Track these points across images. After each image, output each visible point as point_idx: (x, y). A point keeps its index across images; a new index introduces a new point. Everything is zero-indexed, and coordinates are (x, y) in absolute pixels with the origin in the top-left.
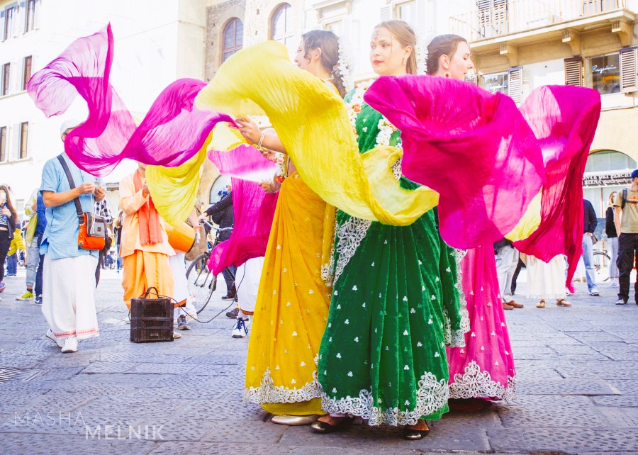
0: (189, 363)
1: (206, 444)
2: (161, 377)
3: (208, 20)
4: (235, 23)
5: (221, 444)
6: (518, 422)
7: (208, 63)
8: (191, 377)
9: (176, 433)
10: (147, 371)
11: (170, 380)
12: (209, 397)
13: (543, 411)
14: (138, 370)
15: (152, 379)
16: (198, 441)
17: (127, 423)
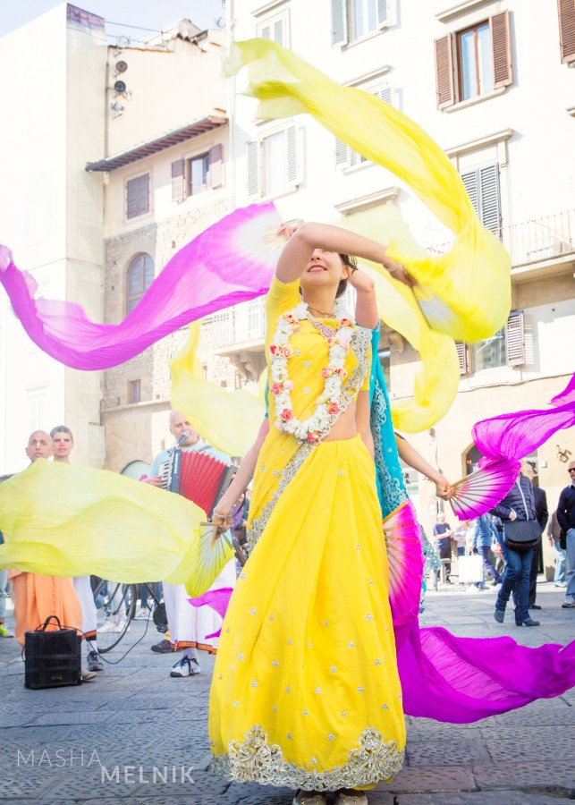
0: (105, 710)
1: (139, 799)
2: (72, 729)
3: (106, 256)
4: (142, 260)
5: (157, 798)
6: (509, 757)
7: (109, 315)
8: (110, 726)
9: (99, 790)
10: (52, 723)
11: (84, 731)
12: (136, 747)
13: (541, 743)
14: (41, 721)
15: (60, 732)
16: (129, 796)
17: (38, 782)
